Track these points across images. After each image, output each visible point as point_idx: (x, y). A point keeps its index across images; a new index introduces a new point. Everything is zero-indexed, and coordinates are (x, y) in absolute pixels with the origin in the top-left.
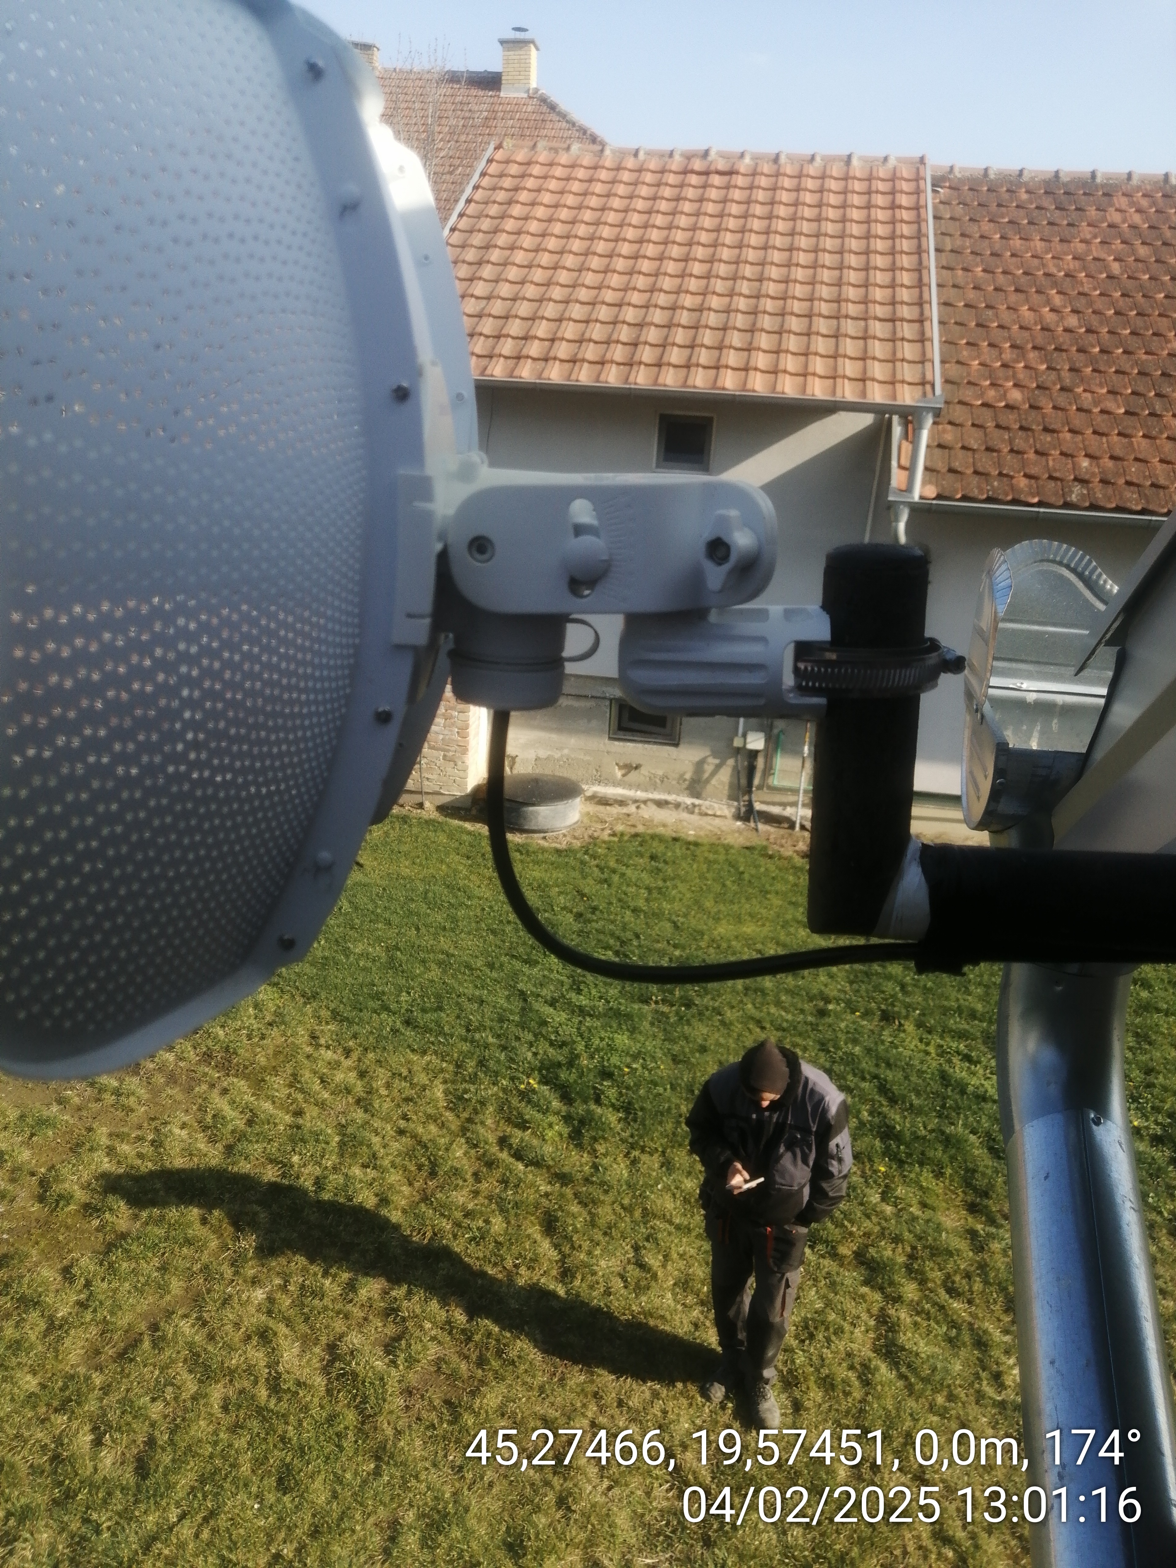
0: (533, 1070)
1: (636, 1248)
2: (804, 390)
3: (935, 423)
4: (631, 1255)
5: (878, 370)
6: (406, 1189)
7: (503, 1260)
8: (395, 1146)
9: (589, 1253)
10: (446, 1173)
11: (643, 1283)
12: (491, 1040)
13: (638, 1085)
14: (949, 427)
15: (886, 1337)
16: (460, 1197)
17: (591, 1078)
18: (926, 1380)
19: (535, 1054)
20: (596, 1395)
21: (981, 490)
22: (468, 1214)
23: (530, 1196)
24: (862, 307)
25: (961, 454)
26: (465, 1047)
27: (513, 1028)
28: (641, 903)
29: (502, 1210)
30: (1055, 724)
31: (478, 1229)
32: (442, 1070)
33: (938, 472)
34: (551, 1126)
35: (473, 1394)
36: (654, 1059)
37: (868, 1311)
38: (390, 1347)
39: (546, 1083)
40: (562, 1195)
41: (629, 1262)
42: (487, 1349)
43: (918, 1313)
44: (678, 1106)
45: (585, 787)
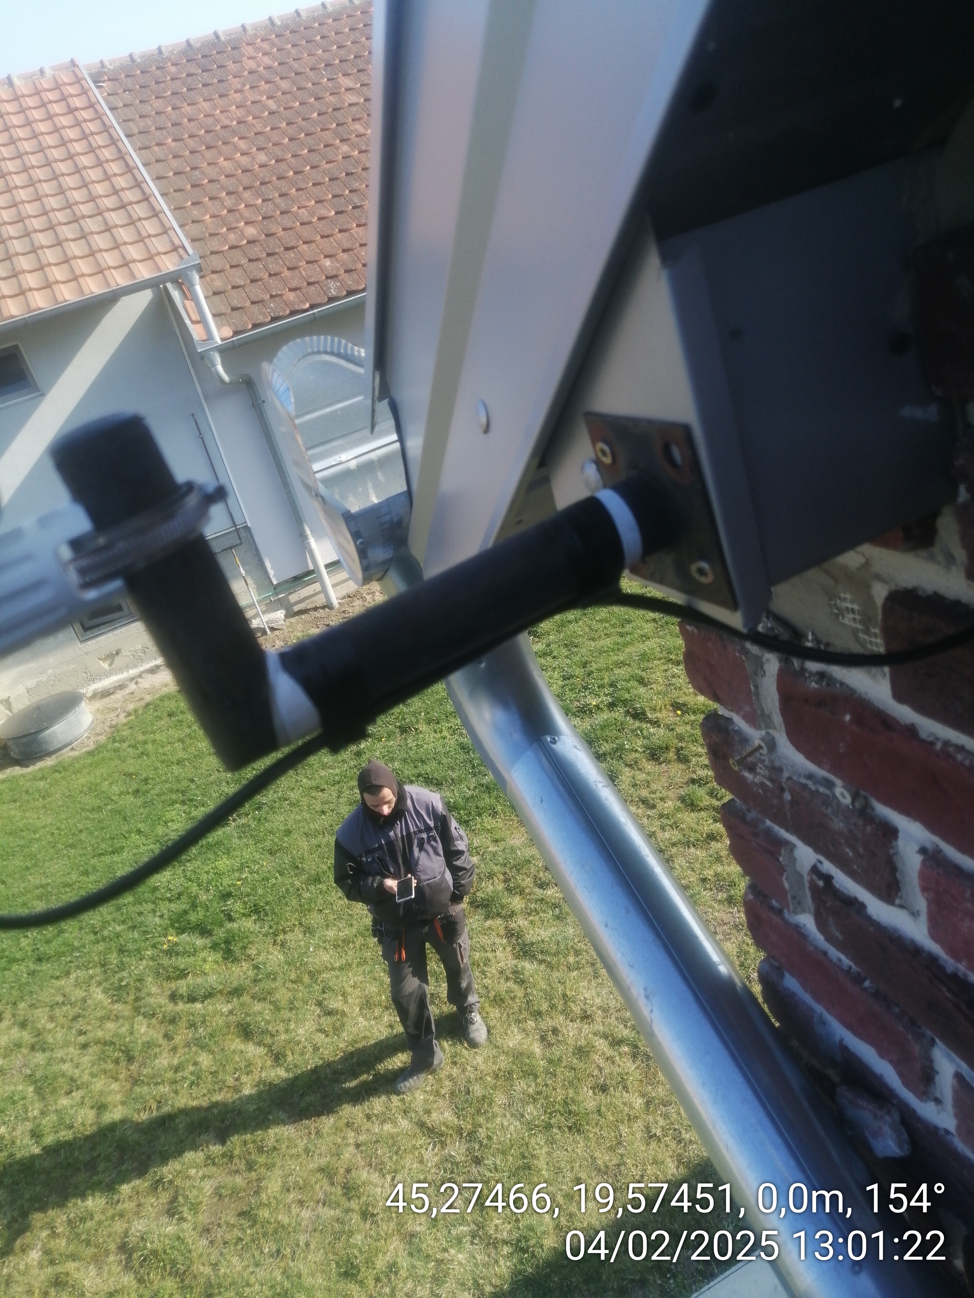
0: (166, 929)
1: (319, 1004)
2: (82, 292)
3: (201, 277)
4: (318, 1011)
5: (134, 252)
6: (115, 1086)
7: (224, 1082)
8: (86, 1060)
9: (287, 1031)
10: (141, 1052)
11: (338, 1024)
12: (118, 928)
13: (254, 889)
14: (214, 276)
15: (518, 944)
16: (164, 1061)
17: (216, 906)
18: (556, 954)
19: (161, 916)
20: (348, 1125)
21: (264, 315)
22: (177, 1069)
23: (219, 1021)
24: (91, 204)
25: (234, 293)
26: (101, 947)
27: (132, 909)
28: (181, 754)
29: (202, 1048)
30: (380, 476)
31: (192, 1074)
32: (91, 977)
33: (224, 314)
34: (205, 960)
35: (257, 1193)
36: (255, 862)
37: (498, 935)
38: (172, 1211)
39: (183, 932)
40: (242, 1005)
41: (319, 1016)
42: (250, 1153)
43: (529, 914)
44: (292, 885)
45: (83, 691)
